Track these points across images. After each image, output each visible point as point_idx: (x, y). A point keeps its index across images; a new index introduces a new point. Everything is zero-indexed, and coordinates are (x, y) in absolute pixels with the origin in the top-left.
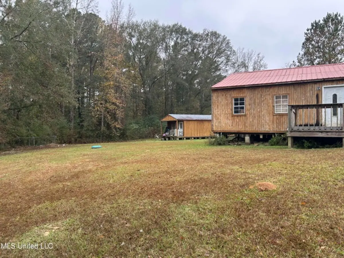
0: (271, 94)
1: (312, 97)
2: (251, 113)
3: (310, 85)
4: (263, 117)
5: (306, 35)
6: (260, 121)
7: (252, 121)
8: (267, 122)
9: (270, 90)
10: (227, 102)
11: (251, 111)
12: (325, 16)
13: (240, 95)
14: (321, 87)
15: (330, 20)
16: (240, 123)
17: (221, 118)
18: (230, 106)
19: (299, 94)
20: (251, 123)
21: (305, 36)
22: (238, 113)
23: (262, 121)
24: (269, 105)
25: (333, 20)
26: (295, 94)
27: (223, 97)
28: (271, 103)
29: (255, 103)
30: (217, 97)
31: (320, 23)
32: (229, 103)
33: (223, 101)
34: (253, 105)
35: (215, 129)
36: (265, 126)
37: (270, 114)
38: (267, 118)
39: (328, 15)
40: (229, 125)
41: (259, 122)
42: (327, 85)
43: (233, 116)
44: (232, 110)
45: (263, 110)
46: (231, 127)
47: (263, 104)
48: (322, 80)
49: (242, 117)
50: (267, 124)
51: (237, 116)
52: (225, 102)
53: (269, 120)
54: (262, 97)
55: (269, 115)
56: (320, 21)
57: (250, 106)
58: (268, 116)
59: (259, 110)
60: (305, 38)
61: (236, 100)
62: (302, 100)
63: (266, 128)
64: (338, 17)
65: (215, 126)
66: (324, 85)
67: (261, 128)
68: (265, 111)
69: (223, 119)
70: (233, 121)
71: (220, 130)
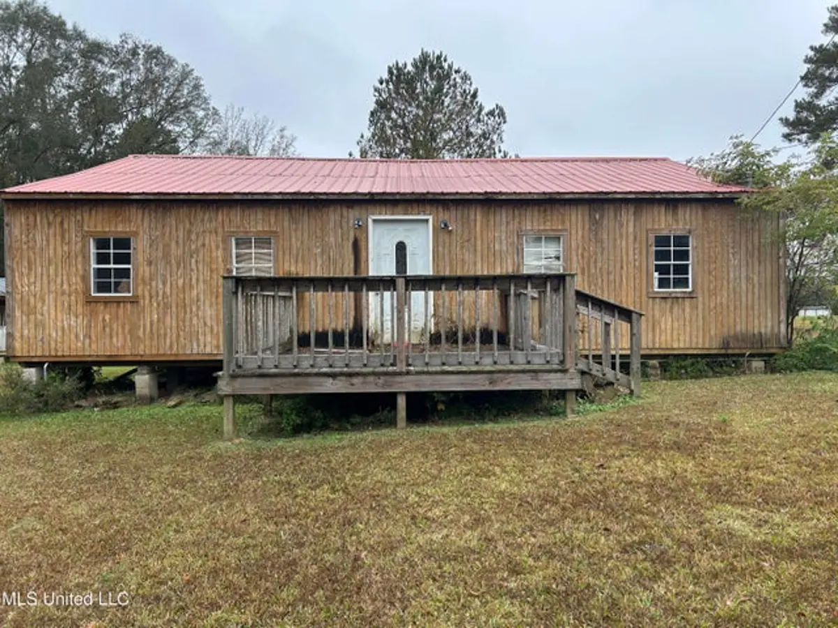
0: (220, 230)
1: (343, 247)
2: (154, 293)
3: (335, 211)
4: (194, 309)
5: (377, 94)
6: (184, 321)
7: (159, 320)
8: (209, 323)
9: (217, 215)
10: (66, 248)
11: (154, 284)
12: (417, 55)
13: (116, 226)
14: (364, 217)
15: (427, 68)
16: (115, 326)
17: (45, 308)
18: (80, 267)
19: (306, 235)
20: (155, 328)
21: (375, 96)
22: (110, 292)
23: (191, 319)
24: (214, 266)
25: (432, 68)
26: (293, 234)
27: (52, 231)
28: (220, 259)
29: (166, 256)
30: (30, 228)
31: (406, 71)
32: (73, 254)
33: (51, 247)
34: (161, 266)
35: (20, 349)
36: (201, 338)
37: (217, 297)
38: (207, 308)
39: (422, 54)
40: (77, 336)
41: (181, 323)
42: (380, 214)
43: (90, 301)
44: (85, 279)
45: (194, 281)
46: (83, 344)
47: (193, 261)
48: (368, 197)
49: (122, 305)
50: (208, 330)
51: (107, 302)
52: (59, 249)
53: (214, 317)
54: (189, 238)
55: (214, 300)
56: (405, 65)
57: (153, 267)
58: (211, 306)
59: (181, 282)
60: (374, 99)
61: (102, 243)
62: (316, 254)
63: (205, 346)
64: (443, 64)
65: (22, 336)
66: (373, 214)
67: (188, 346)
68: (201, 285)
69: (52, 312)
70: (90, 321)
71: (39, 353)
